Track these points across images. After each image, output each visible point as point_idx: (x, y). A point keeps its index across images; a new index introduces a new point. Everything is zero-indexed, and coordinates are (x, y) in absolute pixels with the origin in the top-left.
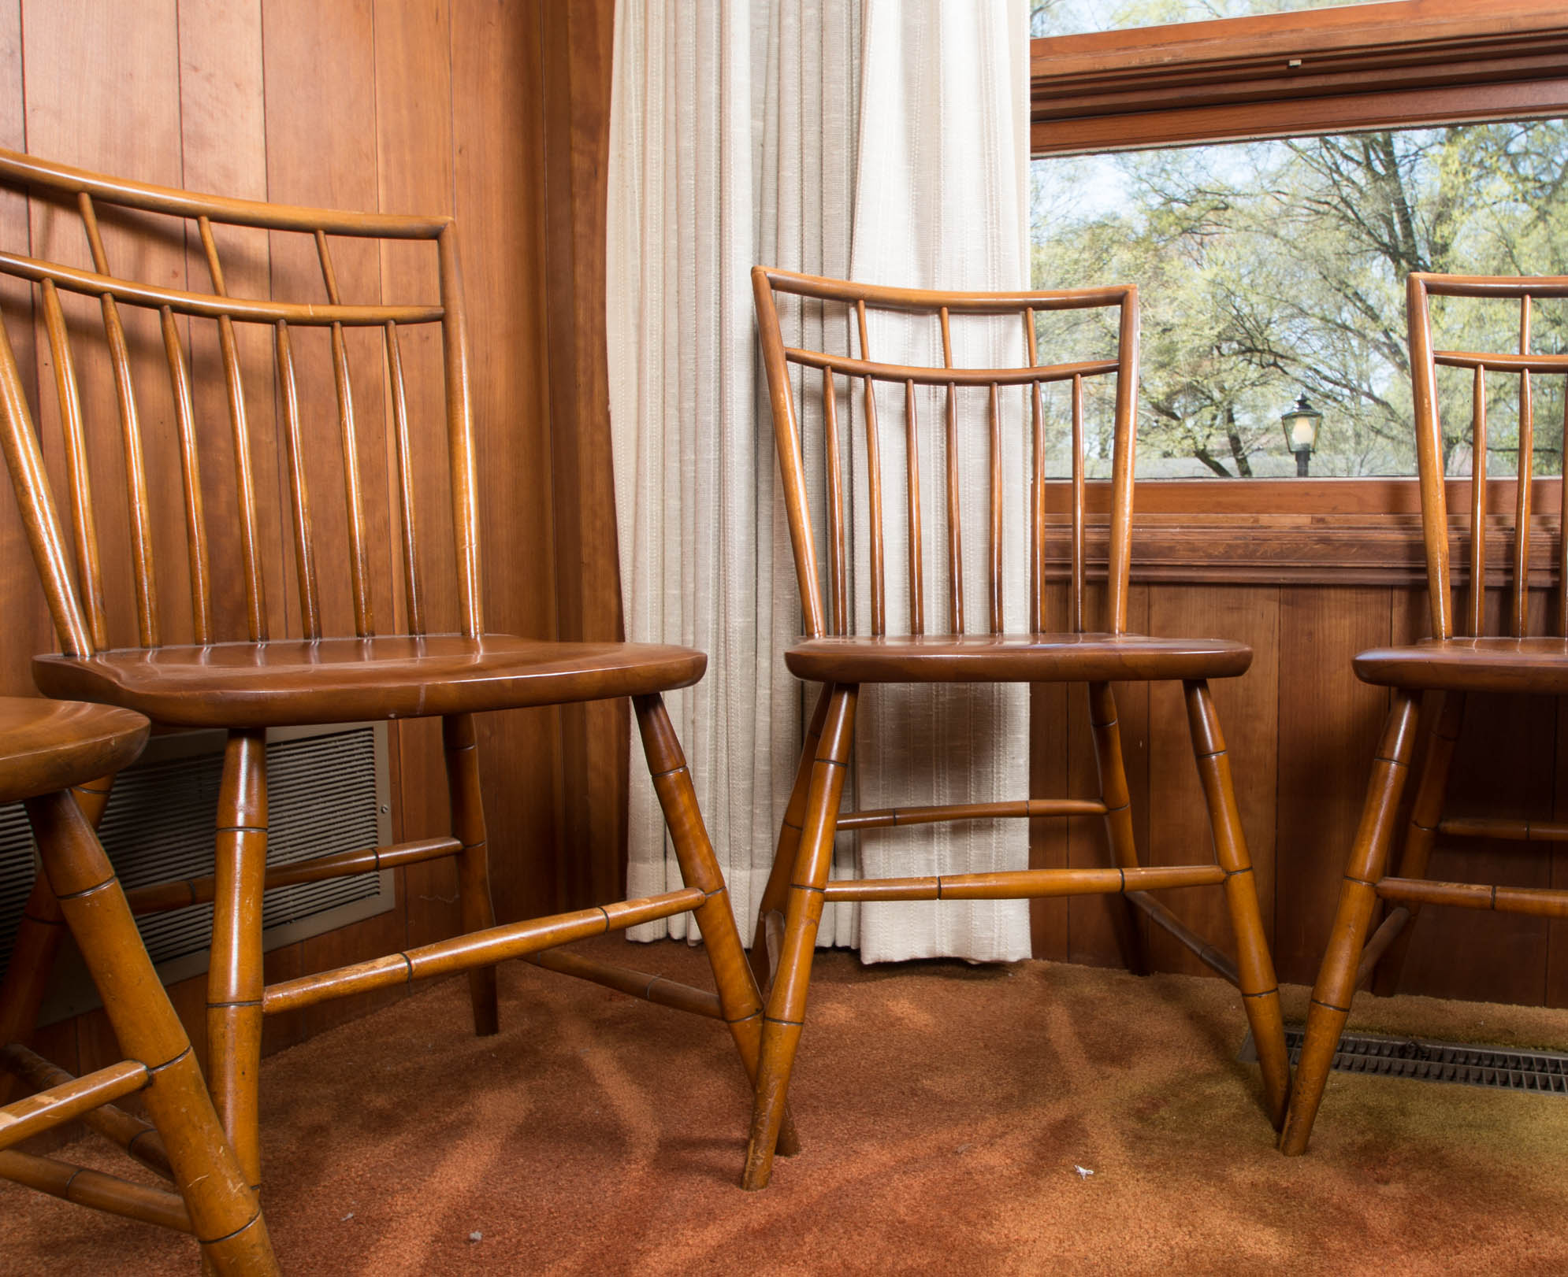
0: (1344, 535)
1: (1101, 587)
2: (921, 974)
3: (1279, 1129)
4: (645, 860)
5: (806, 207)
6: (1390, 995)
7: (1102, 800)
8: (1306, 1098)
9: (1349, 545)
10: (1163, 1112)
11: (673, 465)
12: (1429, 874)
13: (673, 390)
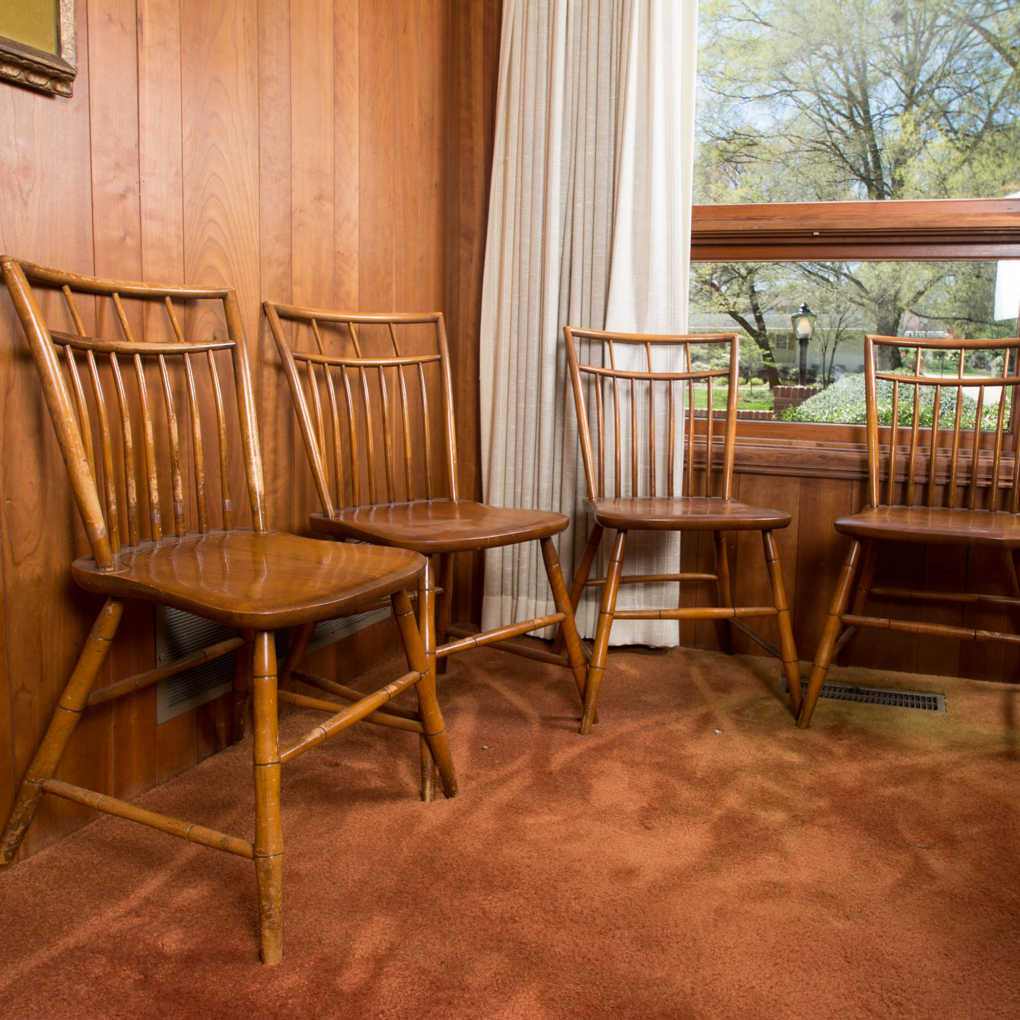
0: (832, 454)
1: (718, 474)
2: (629, 652)
3: (797, 718)
4: (493, 595)
5: (584, 293)
6: (846, 665)
7: (716, 574)
8: (809, 705)
9: (835, 459)
10: (747, 711)
11: (513, 409)
12: (865, 614)
13: (514, 373)
